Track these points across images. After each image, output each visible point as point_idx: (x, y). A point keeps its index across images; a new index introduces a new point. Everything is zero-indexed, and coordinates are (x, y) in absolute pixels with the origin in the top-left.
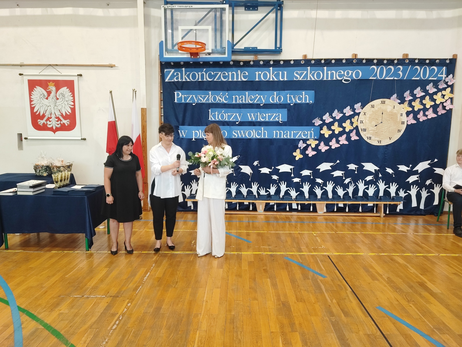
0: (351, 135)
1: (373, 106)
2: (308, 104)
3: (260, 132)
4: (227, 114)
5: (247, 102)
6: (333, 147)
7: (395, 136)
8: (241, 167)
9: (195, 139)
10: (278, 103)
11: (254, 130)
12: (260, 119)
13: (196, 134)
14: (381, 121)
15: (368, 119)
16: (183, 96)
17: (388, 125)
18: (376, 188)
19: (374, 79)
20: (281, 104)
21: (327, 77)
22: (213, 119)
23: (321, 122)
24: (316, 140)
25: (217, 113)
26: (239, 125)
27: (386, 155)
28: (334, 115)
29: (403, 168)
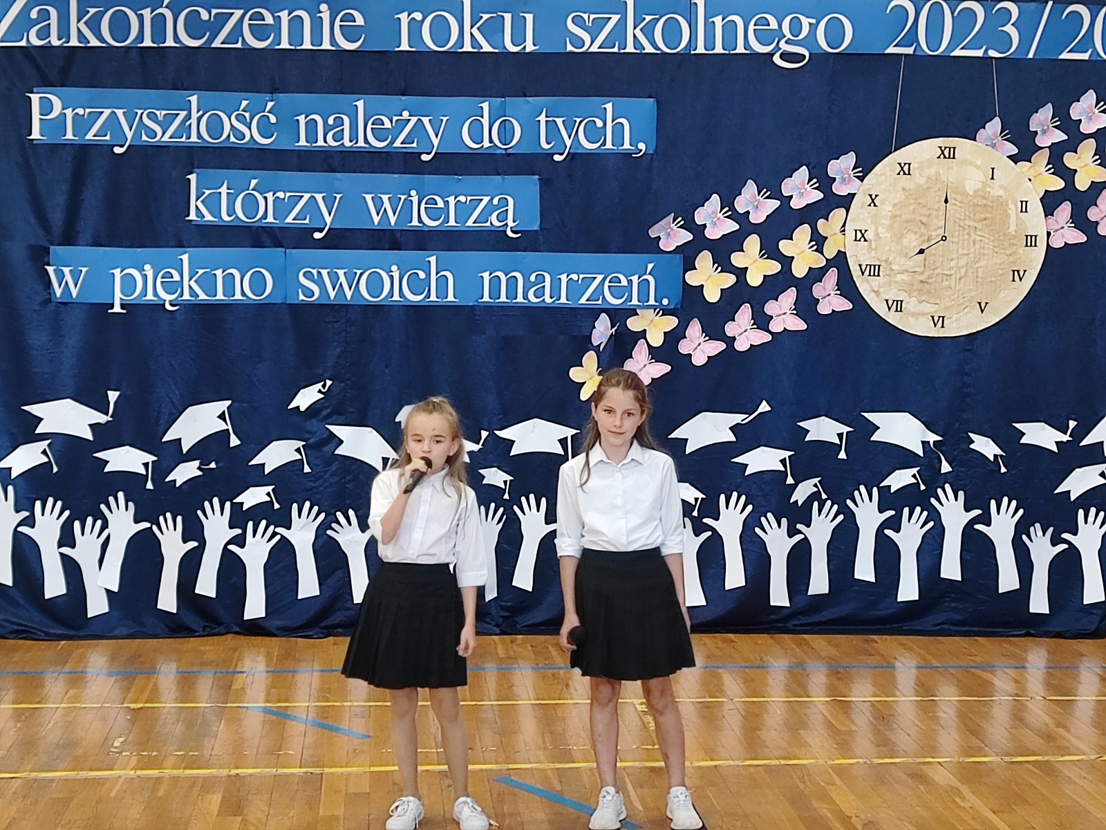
0: (818, 291)
1: (906, 168)
2: (627, 155)
3: (422, 275)
4: (270, 195)
5: (361, 143)
6: (741, 346)
7: (1002, 295)
8: (337, 430)
9: (123, 306)
10: (499, 151)
11: (394, 268)
12: (420, 220)
13: (129, 282)
14: (941, 232)
15: (886, 222)
16: (69, 113)
17: (972, 250)
18: (931, 524)
19: (906, 55)
20: (509, 155)
21: (710, 43)
22: (208, 217)
23: (686, 236)
24: (666, 312)
25: (224, 190)
26: (325, 244)
27: (966, 379)
28: (741, 205)
29: (1041, 435)
